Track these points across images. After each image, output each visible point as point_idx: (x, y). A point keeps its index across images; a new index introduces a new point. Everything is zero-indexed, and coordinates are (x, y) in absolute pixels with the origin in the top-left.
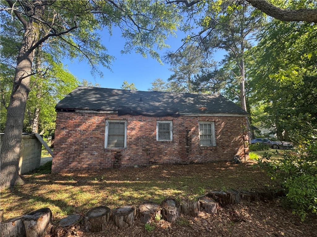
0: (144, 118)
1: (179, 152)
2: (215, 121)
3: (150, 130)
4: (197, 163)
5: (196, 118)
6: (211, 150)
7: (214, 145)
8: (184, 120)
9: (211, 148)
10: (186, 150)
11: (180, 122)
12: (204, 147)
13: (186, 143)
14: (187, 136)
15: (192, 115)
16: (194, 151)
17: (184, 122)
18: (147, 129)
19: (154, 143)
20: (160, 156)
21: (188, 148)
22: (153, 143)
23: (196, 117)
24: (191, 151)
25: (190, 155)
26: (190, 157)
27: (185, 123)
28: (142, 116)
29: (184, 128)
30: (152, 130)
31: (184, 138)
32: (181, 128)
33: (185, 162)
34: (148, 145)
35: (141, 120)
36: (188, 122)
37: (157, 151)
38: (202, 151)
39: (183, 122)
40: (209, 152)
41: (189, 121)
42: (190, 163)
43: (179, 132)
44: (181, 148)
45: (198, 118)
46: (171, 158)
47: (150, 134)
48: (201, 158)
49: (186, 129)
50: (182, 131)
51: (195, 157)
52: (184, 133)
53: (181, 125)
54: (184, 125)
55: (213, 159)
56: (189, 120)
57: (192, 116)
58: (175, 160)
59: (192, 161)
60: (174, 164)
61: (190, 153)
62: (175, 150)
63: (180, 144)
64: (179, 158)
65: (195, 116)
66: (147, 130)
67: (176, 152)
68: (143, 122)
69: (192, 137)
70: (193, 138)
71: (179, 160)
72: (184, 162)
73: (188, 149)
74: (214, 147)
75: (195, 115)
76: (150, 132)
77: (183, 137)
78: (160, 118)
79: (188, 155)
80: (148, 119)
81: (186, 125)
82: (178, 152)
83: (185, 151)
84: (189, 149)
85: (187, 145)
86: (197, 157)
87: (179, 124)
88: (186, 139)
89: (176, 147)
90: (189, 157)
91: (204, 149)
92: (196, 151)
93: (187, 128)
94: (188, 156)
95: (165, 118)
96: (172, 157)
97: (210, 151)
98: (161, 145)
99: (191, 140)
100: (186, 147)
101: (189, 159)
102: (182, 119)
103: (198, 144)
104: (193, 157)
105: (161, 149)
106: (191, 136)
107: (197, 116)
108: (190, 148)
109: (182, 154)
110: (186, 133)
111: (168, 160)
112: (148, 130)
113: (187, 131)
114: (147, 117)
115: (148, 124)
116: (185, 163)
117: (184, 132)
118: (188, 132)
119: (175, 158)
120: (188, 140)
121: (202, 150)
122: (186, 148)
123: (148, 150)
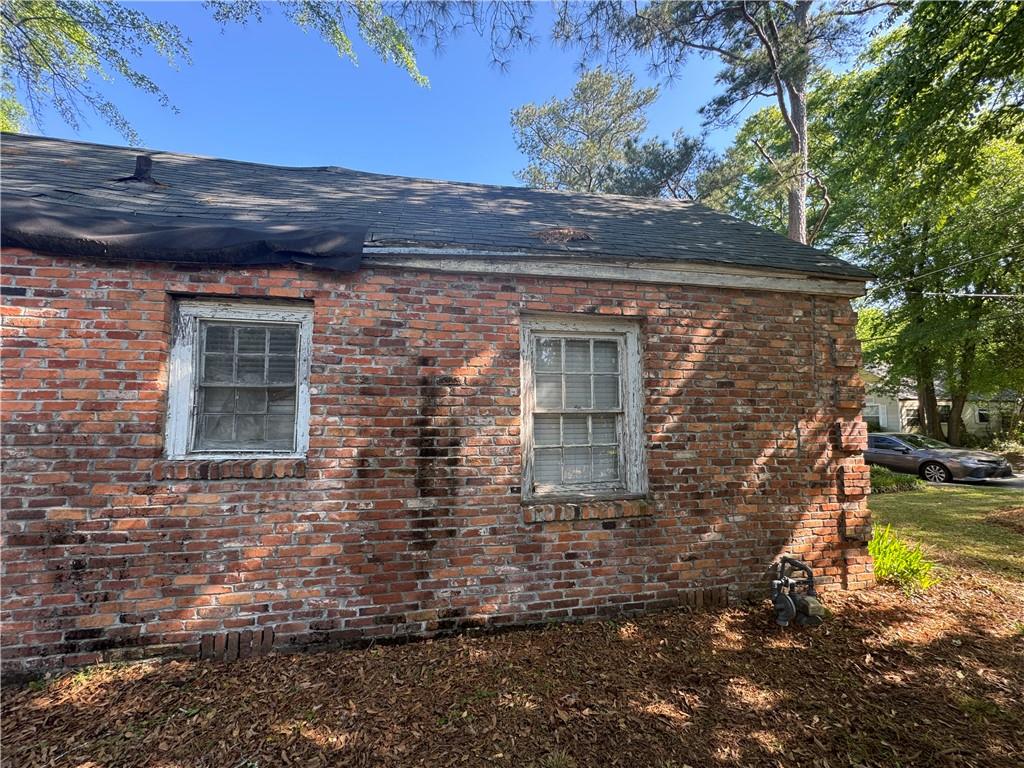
0: (44, 272)
1: (352, 546)
2: (641, 320)
3: (97, 374)
4: (499, 625)
5: (505, 289)
6: (606, 526)
7: (637, 484)
8: (403, 305)
9: (611, 512)
10: (408, 529)
11: (368, 313)
12: (558, 502)
13: (410, 479)
14: (425, 422)
15: (467, 267)
16: (475, 533)
17: (407, 317)
18: (72, 364)
19: (135, 478)
20: (180, 581)
21: (426, 513)
22: (121, 478)
23: (507, 282)
24: (452, 533)
25: (439, 566)
26: (445, 584)
27: (412, 322)
28: (28, 255)
29: (402, 362)
30: (122, 376)
31: (402, 434)
32: (383, 364)
33: (401, 619)
34: (66, 494)
35: (22, 292)
36: (439, 315)
37: (152, 548)
38: (543, 534)
39: (394, 317)
40: (592, 536)
41: (448, 309)
42: (442, 625)
43: (364, 392)
44: (366, 516)
45: (521, 288)
46: (281, 592)
47: (95, 407)
48: (531, 589)
49: (422, 371)
50: (387, 381)
51: (484, 581)
52: (404, 402)
53: (378, 336)
54: (401, 342)
55: (625, 590)
56: (449, 301)
57: (469, 276)
58: (317, 612)
59: (456, 613)
60: (299, 645)
61: (447, 555)
62: (320, 529)
63: (363, 485)
64: (345, 594)
65: (496, 277)
66: (70, 374)
67: (325, 548)
68: (35, 304)
69: (464, 429)
70: (472, 434)
71: (351, 608)
72: (389, 620)
73: (424, 520)
74: (635, 498)
75: (491, 268)
76: (94, 385)
77: (394, 433)
78: (203, 275)
79: (422, 565)
80: (87, 286)
81: (417, 341)
82: (339, 548)
83: (402, 536)
84: (434, 524)
85: (424, 494)
86: (499, 581)
87: (368, 332)
88: (413, 443)
89: (329, 509)
90: (432, 579)
91: (551, 516)
92: (494, 531)
93: (424, 361)
94: (424, 575)
95: (248, 281)
96: (288, 586)
97: (601, 531)
98: (194, 490)
99: (456, 452)
100: (413, 504)
101: (430, 595)
102: (391, 296)
103: (509, 482)
104: (463, 584)
105: (195, 523)
106: (454, 423)
107: (508, 277)
108: (446, 513)
109: (376, 560)
110: (419, 401)
111: (253, 609)
112: (81, 372)
113: (424, 381)
114: (79, 271)
115: (82, 327)
116: (397, 629)
117: (403, 392)
118: (430, 390)
119: (315, 597)
120: (434, 453)
121: (539, 526)
122: (413, 513)
123: (62, 540)
